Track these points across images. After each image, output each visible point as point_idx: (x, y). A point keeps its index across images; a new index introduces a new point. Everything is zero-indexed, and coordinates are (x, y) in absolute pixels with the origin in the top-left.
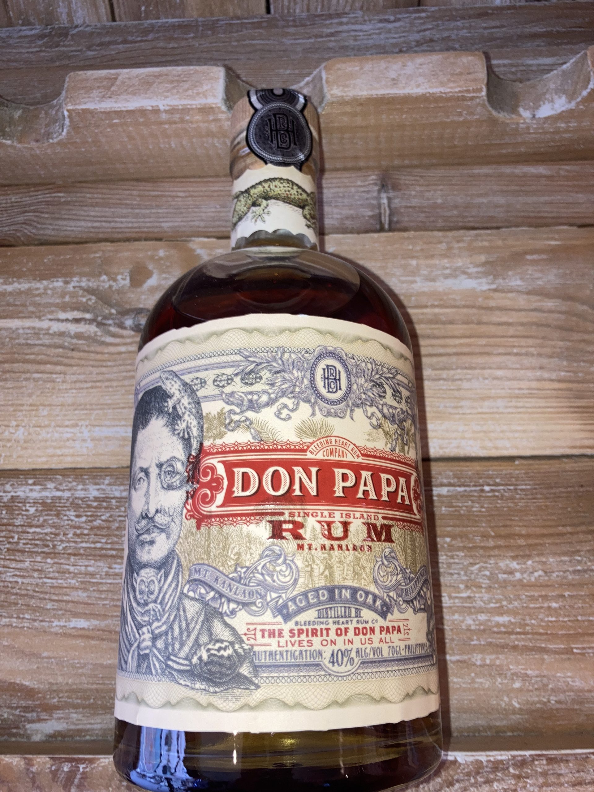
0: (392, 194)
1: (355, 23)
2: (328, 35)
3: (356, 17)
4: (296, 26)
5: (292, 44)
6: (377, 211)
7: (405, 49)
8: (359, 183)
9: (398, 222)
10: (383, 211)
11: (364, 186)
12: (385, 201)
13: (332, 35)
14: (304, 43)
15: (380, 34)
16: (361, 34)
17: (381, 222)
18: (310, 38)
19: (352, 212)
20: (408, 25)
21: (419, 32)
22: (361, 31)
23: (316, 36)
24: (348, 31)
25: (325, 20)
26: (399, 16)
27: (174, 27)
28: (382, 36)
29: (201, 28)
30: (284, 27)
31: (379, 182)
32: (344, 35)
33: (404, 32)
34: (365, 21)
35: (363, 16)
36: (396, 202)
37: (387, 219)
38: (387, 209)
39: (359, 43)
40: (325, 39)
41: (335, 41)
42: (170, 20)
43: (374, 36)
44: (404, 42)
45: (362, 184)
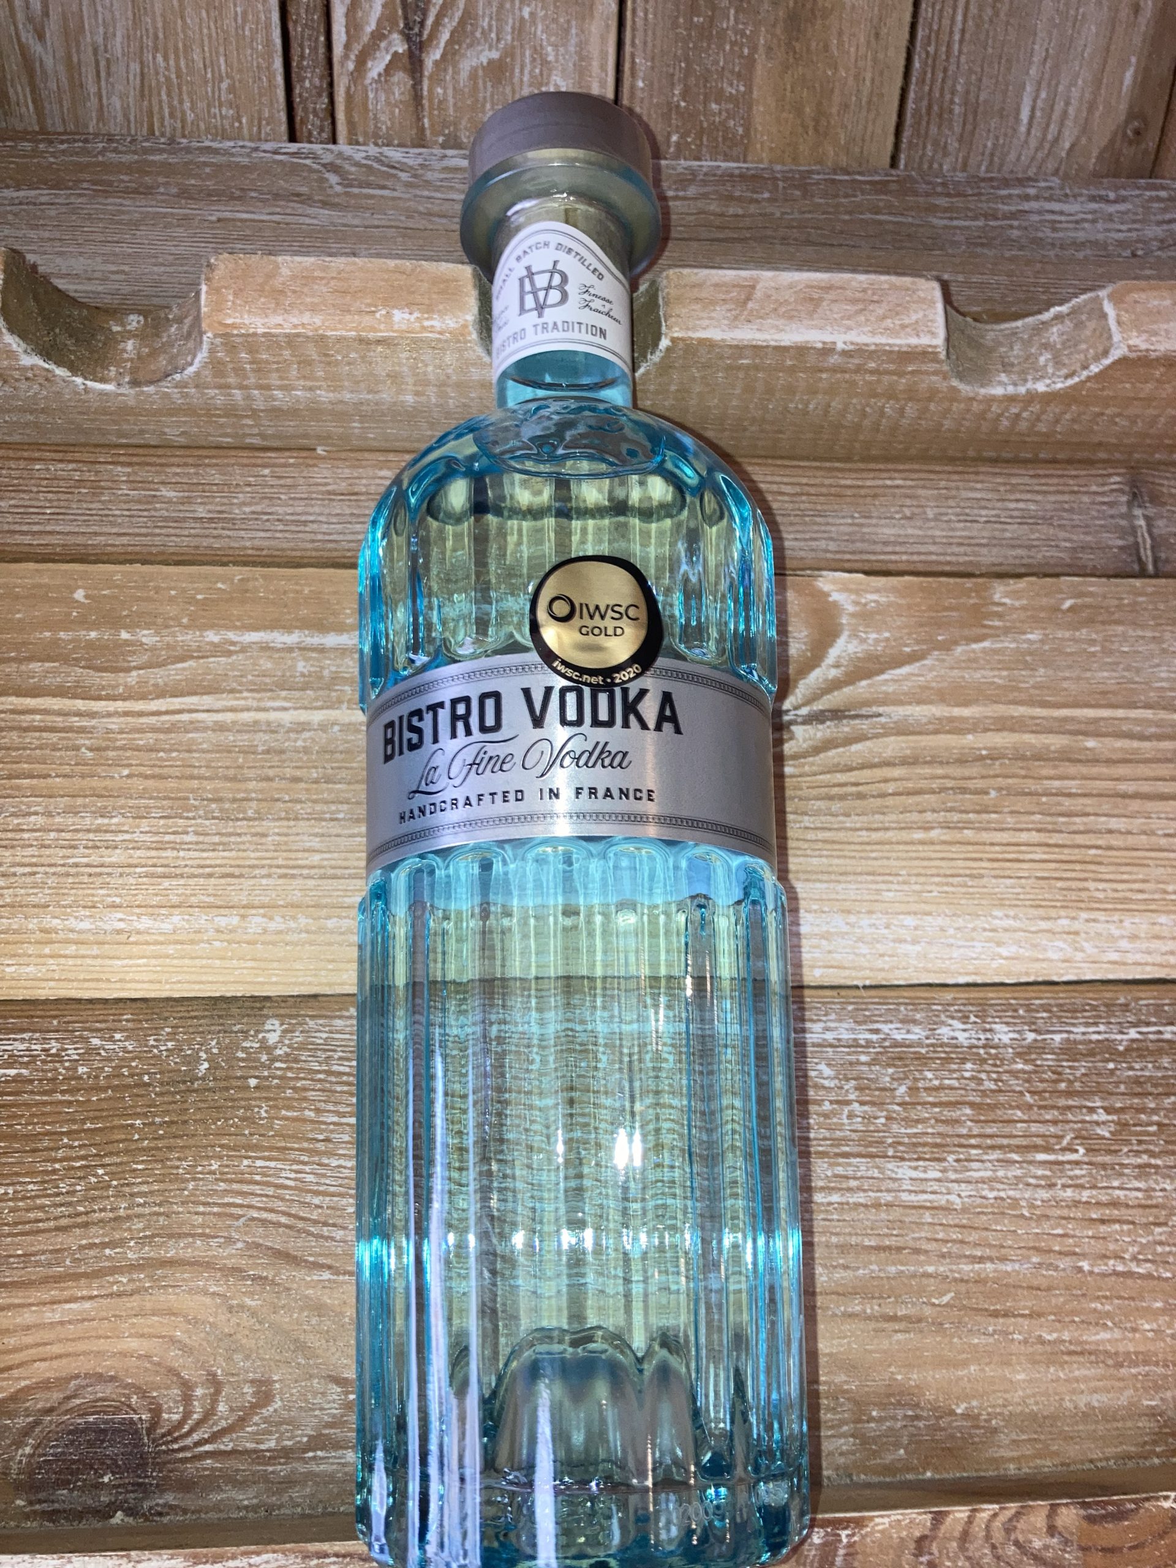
0: (1151, 511)
1: (1050, 199)
2: (1005, 217)
3: (1051, 188)
4: (948, 195)
5: (946, 227)
6: (1131, 539)
7: (1140, 253)
8: (1094, 488)
9: (1167, 561)
10: (1140, 540)
11: (1103, 494)
12: (1142, 522)
13: (1013, 216)
14: (968, 228)
15: (1094, 221)
16: (1063, 218)
17: (1140, 560)
18: (975, 218)
19: (1089, 538)
20: (1140, 210)
21: (1159, 223)
22: (1061, 213)
23: (986, 216)
24: (1040, 212)
25: (998, 188)
26: (1123, 193)
27: (730, 176)
28: (1100, 226)
29: (781, 184)
30: (927, 195)
31: (1127, 489)
32: (1035, 218)
33: (1134, 222)
34: (1066, 195)
35: (1062, 188)
36: (1162, 526)
37: (1149, 553)
38: (1146, 535)
39: (1061, 235)
40: (999, 223)
41: (1019, 228)
42: (724, 165)
43: (1086, 225)
44: (1138, 241)
45: (1100, 490)
